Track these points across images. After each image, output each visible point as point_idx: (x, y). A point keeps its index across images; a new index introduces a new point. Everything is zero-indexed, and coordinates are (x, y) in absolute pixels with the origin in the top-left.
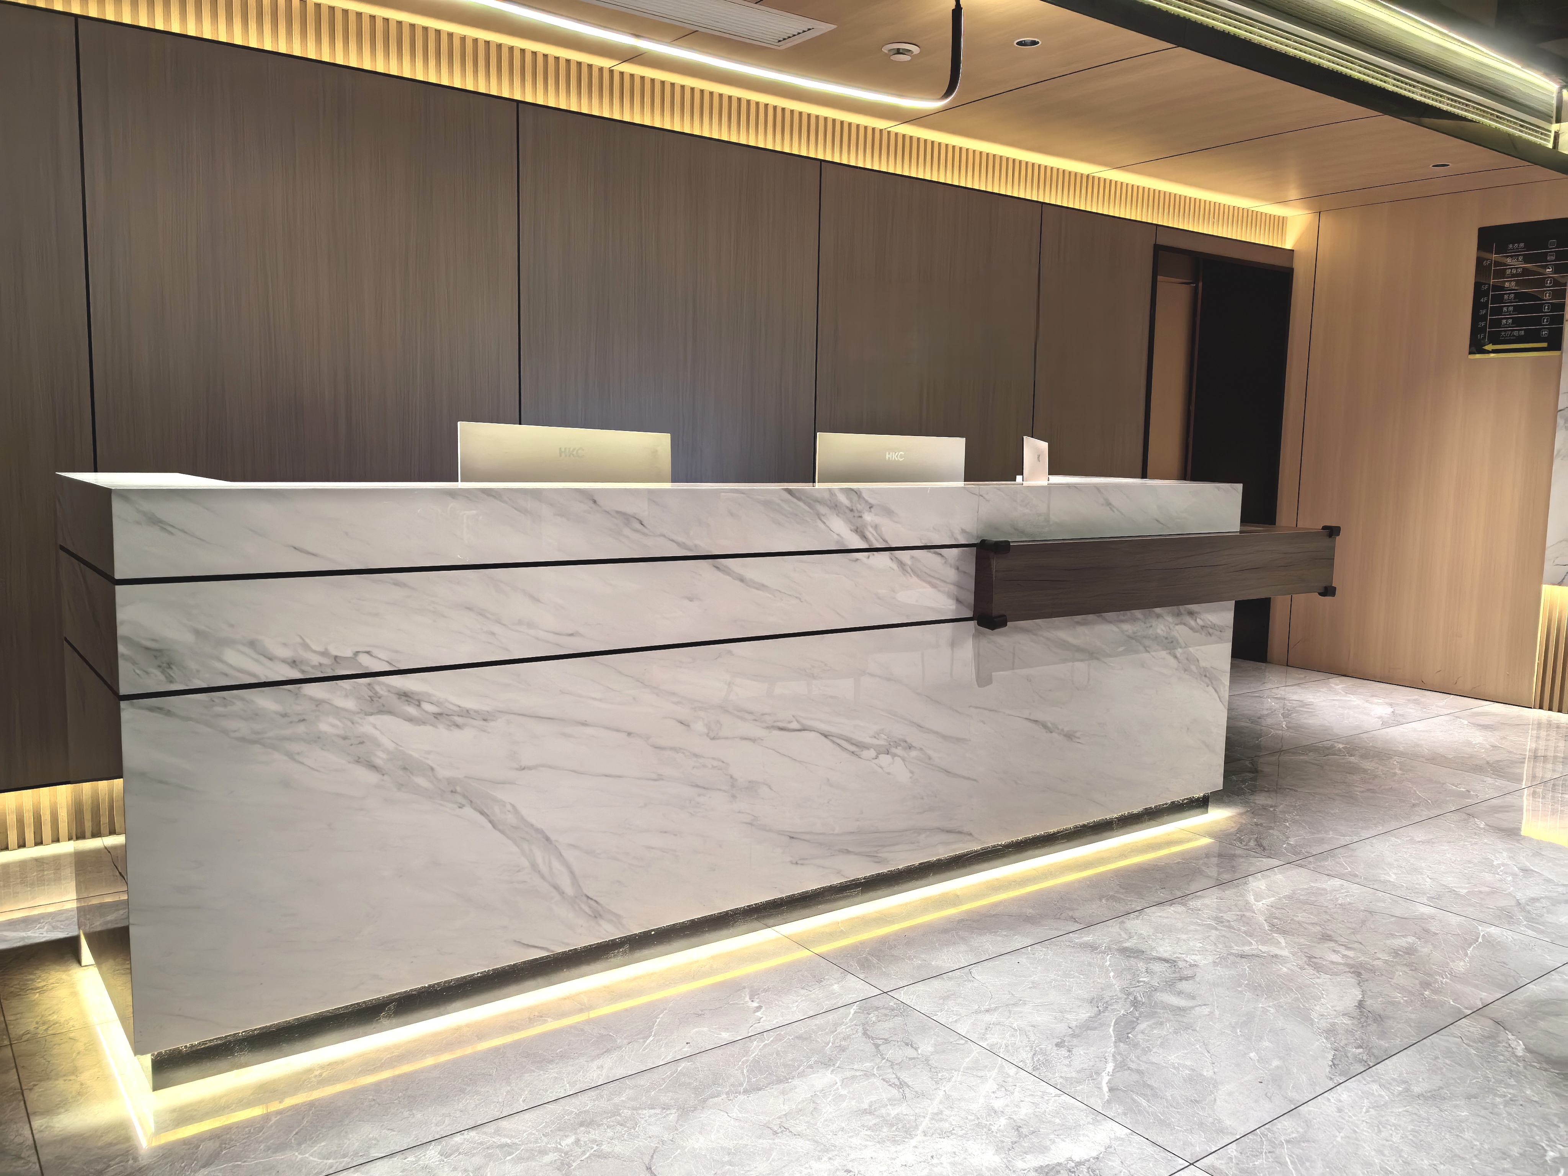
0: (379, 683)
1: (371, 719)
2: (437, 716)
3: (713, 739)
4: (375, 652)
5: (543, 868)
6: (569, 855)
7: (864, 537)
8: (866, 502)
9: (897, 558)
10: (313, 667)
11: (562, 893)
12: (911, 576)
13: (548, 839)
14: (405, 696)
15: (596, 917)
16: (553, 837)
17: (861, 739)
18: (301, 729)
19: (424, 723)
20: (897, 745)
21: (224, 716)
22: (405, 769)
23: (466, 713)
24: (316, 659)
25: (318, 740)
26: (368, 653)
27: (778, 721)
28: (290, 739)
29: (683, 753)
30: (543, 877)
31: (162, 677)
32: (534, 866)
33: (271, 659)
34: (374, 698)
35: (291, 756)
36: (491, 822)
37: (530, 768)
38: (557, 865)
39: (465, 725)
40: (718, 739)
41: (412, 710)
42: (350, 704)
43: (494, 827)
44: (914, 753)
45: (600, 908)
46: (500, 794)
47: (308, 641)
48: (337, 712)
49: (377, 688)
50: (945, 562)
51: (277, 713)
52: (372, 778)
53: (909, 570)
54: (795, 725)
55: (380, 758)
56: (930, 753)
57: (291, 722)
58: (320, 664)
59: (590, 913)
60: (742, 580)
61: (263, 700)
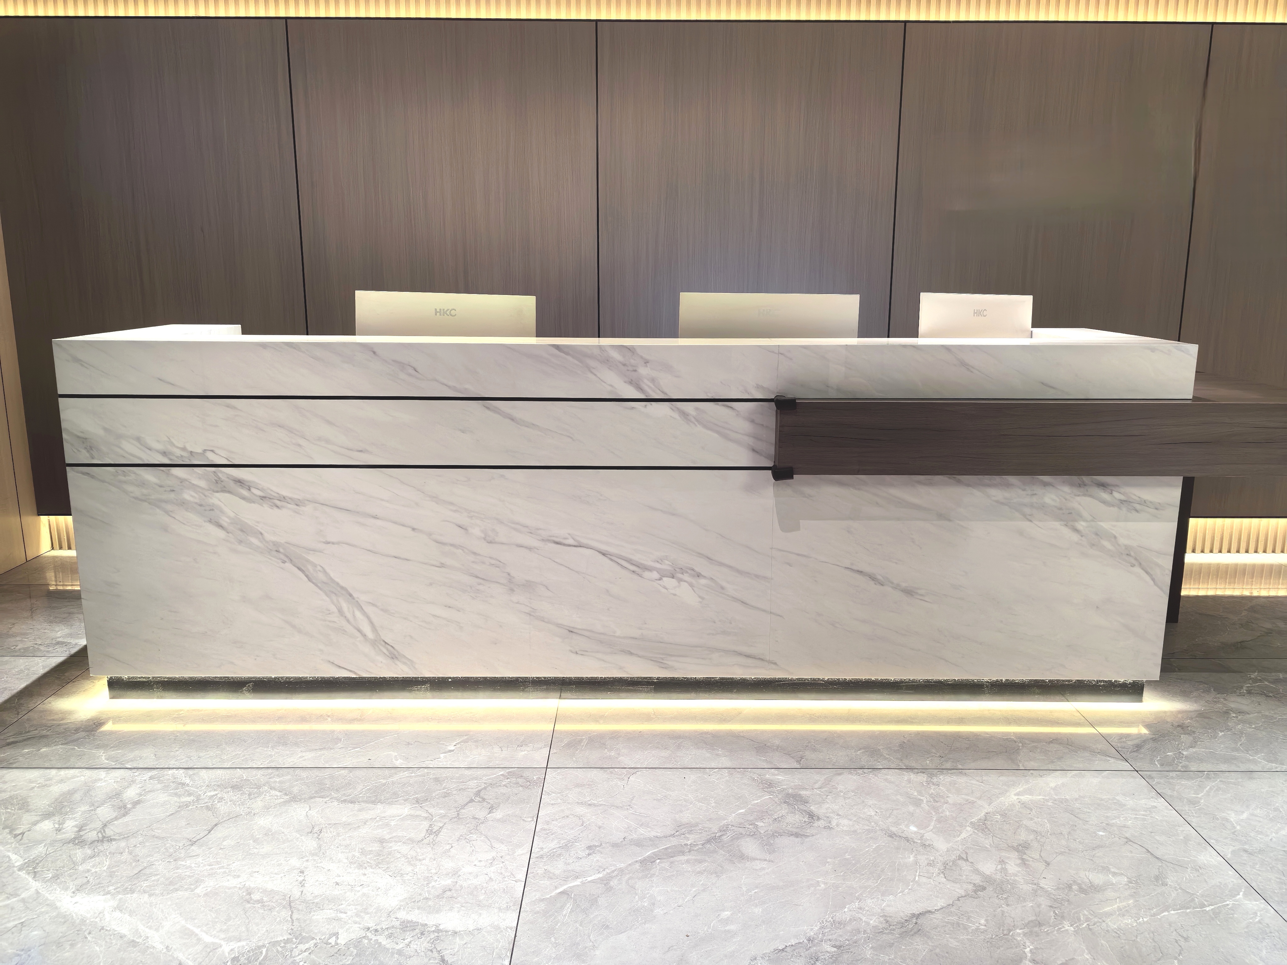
0: (221, 472)
1: (217, 495)
2: (263, 498)
3: (490, 542)
4: (217, 451)
5: (349, 615)
6: (369, 610)
7: (640, 388)
8: (642, 357)
9: (678, 408)
10: (177, 457)
11: (364, 636)
12: (696, 426)
13: (351, 595)
14: (240, 482)
15: (392, 658)
16: (355, 595)
17: (643, 562)
18: (172, 496)
19: (254, 502)
20: (682, 571)
21: (125, 482)
22: (242, 531)
23: (283, 499)
24: (178, 452)
25: (183, 504)
26: (212, 451)
27: (553, 536)
28: (166, 502)
29: (463, 550)
30: (348, 621)
31: (88, 455)
32: (341, 612)
33: (150, 449)
34: (218, 481)
35: (167, 512)
36: (307, 576)
37: (333, 543)
38: (358, 614)
39: (282, 507)
40: (495, 543)
41: (245, 492)
42: (202, 484)
43: (309, 579)
44: (703, 581)
45: (396, 653)
46: (311, 558)
47: (172, 440)
48: (194, 487)
49: (220, 475)
50: (737, 415)
51: (156, 484)
52: (221, 534)
53: (693, 420)
54: (571, 541)
55: (225, 521)
56: (724, 584)
57: (165, 491)
58: (182, 456)
59: (387, 653)
60: (512, 419)
61: (147, 475)
